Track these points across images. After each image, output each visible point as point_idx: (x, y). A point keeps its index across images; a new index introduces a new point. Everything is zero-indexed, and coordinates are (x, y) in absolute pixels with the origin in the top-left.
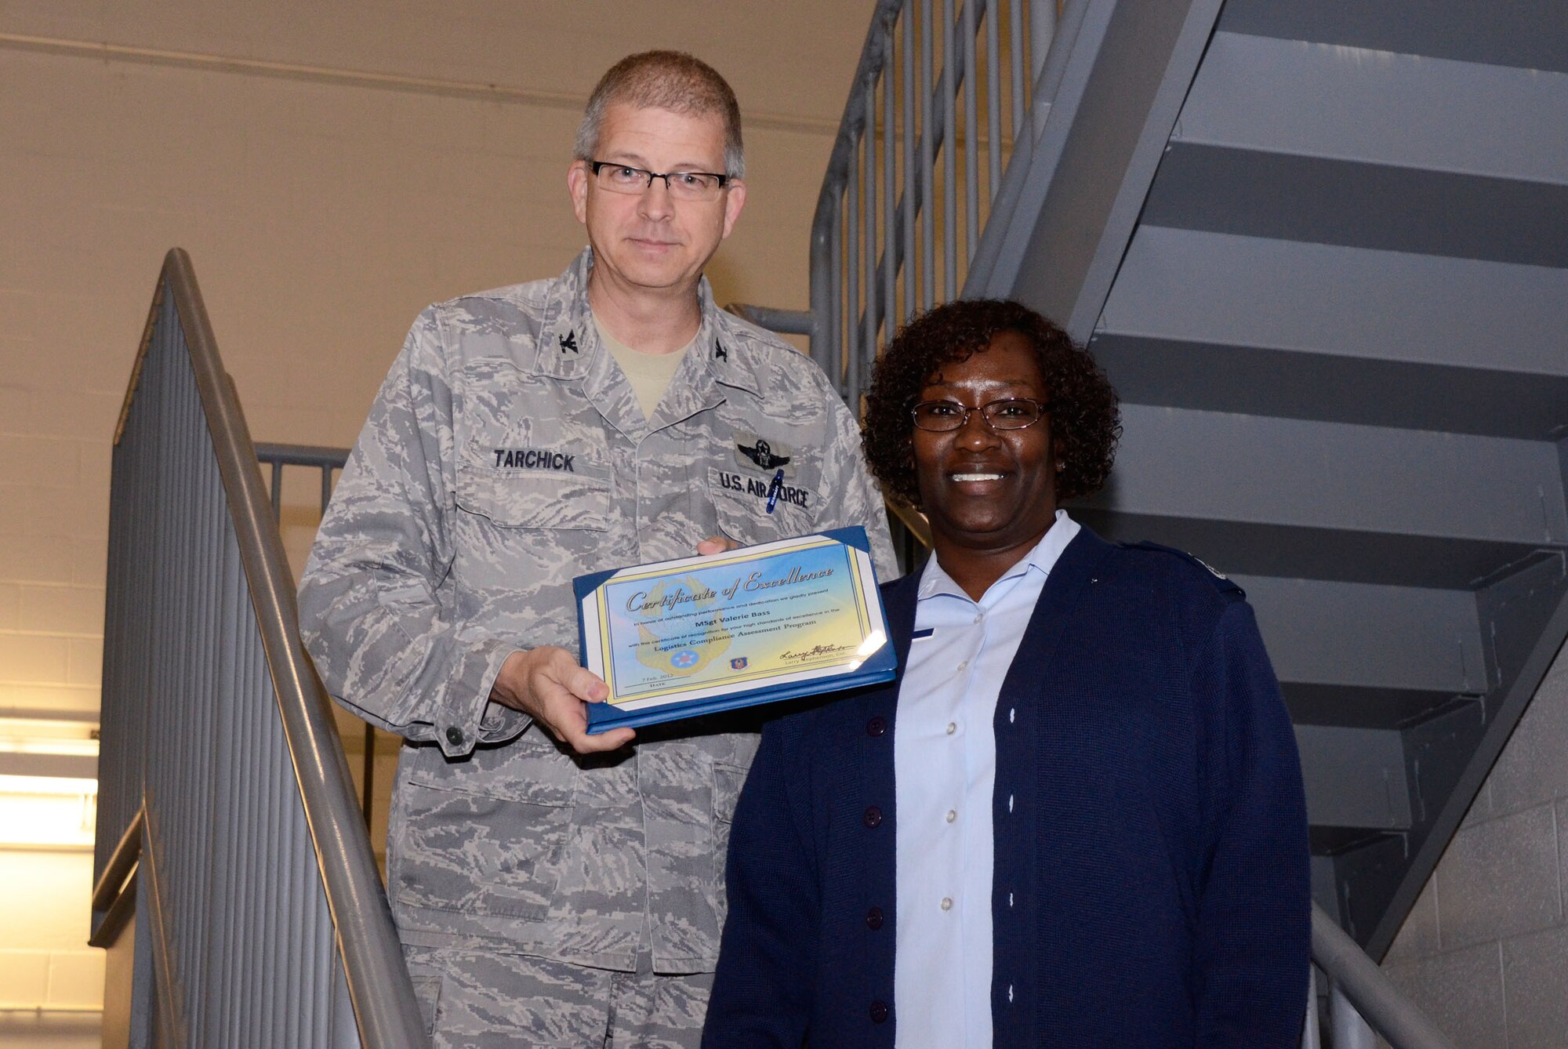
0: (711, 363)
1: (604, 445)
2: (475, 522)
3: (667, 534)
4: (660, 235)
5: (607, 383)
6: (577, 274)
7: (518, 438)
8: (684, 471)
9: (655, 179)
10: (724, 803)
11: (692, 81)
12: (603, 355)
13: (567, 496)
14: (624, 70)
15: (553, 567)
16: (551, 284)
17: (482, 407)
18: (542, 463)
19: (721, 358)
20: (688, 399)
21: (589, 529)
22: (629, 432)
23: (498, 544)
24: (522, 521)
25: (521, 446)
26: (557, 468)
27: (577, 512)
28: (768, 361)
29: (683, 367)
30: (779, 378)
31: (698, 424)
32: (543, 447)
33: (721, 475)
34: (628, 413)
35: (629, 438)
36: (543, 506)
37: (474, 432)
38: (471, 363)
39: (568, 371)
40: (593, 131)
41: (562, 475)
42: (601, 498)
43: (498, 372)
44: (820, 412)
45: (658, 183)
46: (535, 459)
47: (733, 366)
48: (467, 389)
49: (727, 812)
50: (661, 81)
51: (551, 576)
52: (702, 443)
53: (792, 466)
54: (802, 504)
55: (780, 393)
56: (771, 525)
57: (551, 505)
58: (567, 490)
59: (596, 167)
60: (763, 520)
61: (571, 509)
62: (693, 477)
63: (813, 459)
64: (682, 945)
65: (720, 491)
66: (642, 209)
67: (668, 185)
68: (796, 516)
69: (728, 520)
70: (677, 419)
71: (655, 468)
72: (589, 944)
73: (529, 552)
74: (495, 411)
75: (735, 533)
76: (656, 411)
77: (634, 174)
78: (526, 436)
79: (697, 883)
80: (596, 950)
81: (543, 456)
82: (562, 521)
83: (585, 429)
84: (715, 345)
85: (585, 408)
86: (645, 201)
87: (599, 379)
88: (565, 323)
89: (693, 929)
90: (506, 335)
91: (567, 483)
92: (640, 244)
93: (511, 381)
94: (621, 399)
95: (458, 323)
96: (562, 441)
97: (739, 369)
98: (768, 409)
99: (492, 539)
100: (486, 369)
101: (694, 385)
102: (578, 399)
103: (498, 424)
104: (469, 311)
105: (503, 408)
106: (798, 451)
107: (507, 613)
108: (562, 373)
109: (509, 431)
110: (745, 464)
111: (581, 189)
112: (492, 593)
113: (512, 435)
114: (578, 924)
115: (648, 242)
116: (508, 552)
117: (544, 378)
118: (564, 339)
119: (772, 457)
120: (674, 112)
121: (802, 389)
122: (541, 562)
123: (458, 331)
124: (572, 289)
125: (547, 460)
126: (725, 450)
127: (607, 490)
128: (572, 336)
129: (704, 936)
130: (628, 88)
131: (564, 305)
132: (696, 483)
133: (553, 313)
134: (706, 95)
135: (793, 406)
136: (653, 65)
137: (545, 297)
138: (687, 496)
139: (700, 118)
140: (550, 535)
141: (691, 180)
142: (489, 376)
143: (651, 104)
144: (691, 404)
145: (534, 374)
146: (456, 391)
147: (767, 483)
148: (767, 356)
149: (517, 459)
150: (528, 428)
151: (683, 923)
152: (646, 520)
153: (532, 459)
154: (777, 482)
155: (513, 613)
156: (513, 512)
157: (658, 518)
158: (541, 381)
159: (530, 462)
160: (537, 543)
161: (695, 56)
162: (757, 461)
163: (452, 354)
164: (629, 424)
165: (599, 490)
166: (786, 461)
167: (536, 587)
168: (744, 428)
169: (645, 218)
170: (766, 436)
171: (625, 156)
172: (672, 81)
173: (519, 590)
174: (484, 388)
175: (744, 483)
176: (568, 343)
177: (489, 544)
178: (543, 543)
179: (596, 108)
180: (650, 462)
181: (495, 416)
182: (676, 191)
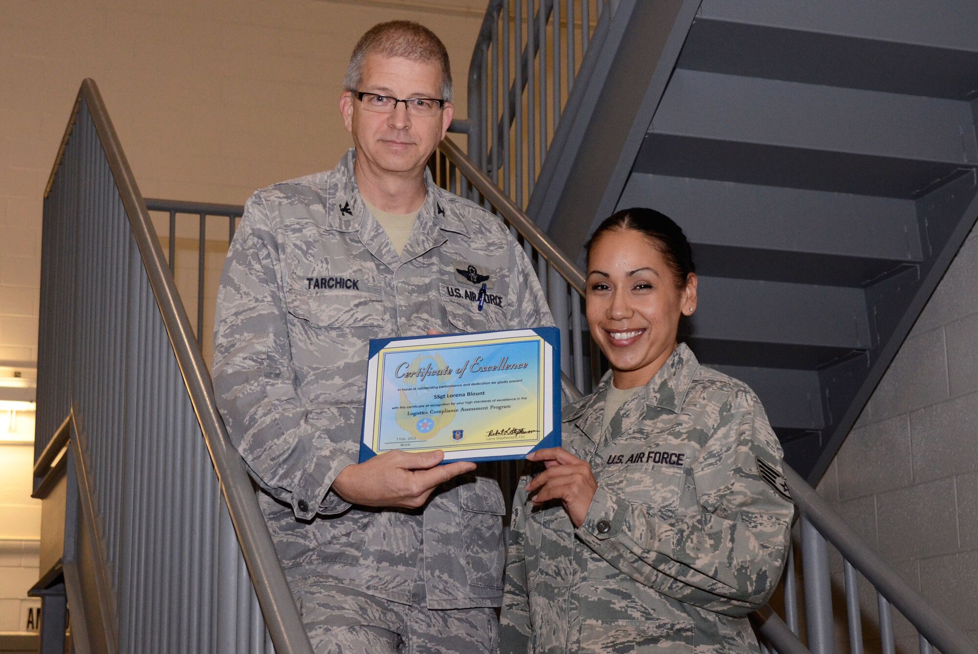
0: (436, 218)
1: (376, 273)
2: (299, 324)
3: (419, 327)
4: (402, 138)
5: (373, 234)
6: (346, 166)
7: (321, 270)
8: (424, 287)
9: (399, 103)
10: (467, 499)
11: (421, 40)
12: (368, 216)
13: (357, 306)
14: (375, 34)
15: (351, 351)
16: (329, 174)
17: (297, 251)
18: (338, 285)
19: (441, 214)
20: (423, 241)
21: (372, 326)
22: (390, 264)
23: (314, 339)
24: (329, 323)
25: (323, 275)
26: (348, 288)
27: (364, 315)
28: (470, 216)
29: (418, 221)
30: (478, 226)
31: (431, 257)
32: (338, 275)
33: (448, 288)
34: (389, 251)
35: (390, 267)
36: (342, 313)
37: (293, 267)
38: (287, 222)
39: (347, 227)
40: (357, 73)
41: (352, 292)
42: (378, 306)
43: (305, 228)
44: (506, 247)
45: (401, 105)
46: (334, 283)
47: (450, 219)
48: (286, 239)
49: (469, 504)
50: (401, 40)
51: (350, 357)
52: (435, 268)
53: (491, 281)
54: (499, 305)
55: (480, 236)
56: (482, 318)
57: (347, 312)
58: (357, 302)
59: (360, 96)
60: (477, 316)
61: (360, 314)
62: (430, 290)
63: (504, 276)
64: (445, 591)
65: (448, 298)
66: (391, 122)
67: (407, 107)
68: (496, 313)
69: (455, 316)
70: (417, 254)
71: (407, 286)
72: (383, 585)
73: (334, 342)
74: (305, 253)
75: (460, 324)
76: (404, 250)
77: (385, 100)
78: (327, 269)
79: (453, 550)
80: (387, 589)
81: (339, 281)
82: (355, 321)
83: (363, 264)
84: (437, 207)
85: (361, 250)
86: (393, 116)
87: (367, 232)
88: (342, 197)
89: (451, 580)
90: (307, 205)
91: (355, 297)
92: (388, 143)
93: (314, 234)
94: (382, 243)
95: (276, 199)
96: (350, 271)
97: (453, 221)
98: (473, 245)
99: (310, 335)
100: (298, 226)
101: (426, 232)
102: (356, 244)
103: (307, 262)
104: (281, 191)
105: (310, 251)
106: (494, 272)
107: (324, 381)
108: (344, 228)
109: (315, 266)
110: (462, 281)
111: (349, 110)
112: (314, 369)
113: (317, 269)
114: (378, 570)
115: (394, 142)
116: (321, 343)
117: (334, 232)
118: (343, 207)
119: (478, 275)
120: (410, 59)
121: (493, 232)
122: (343, 347)
123: (277, 203)
124: (344, 176)
125: (342, 283)
126: (448, 273)
127: (381, 301)
128: (347, 205)
129: (458, 585)
130: (380, 45)
131: (339, 186)
132: (433, 294)
133: (333, 191)
134: (430, 48)
135: (488, 243)
136: (396, 29)
137: (326, 182)
138: (429, 303)
139: (427, 64)
140: (348, 331)
141: (421, 104)
142: (300, 230)
143: (396, 55)
144: (426, 244)
145: (328, 229)
146: (280, 241)
147: (477, 292)
148: (469, 213)
149: (322, 283)
150: (327, 263)
151: (445, 577)
152: (403, 319)
153: (332, 283)
154: (483, 291)
155: (327, 381)
156: (323, 318)
157: (412, 318)
158: (332, 234)
159: (331, 285)
160: (339, 336)
161: (421, 23)
162: (469, 278)
163: (274, 218)
164: (389, 258)
165: (376, 301)
166: (487, 278)
167: (341, 363)
168: (459, 258)
169: (393, 127)
170: (473, 262)
171: (380, 89)
172: (408, 39)
173: (330, 366)
174: (297, 238)
175: (462, 292)
176: (346, 209)
177: (309, 338)
178: (343, 335)
179: (359, 57)
180: (403, 282)
181: (305, 256)
182: (412, 111)
